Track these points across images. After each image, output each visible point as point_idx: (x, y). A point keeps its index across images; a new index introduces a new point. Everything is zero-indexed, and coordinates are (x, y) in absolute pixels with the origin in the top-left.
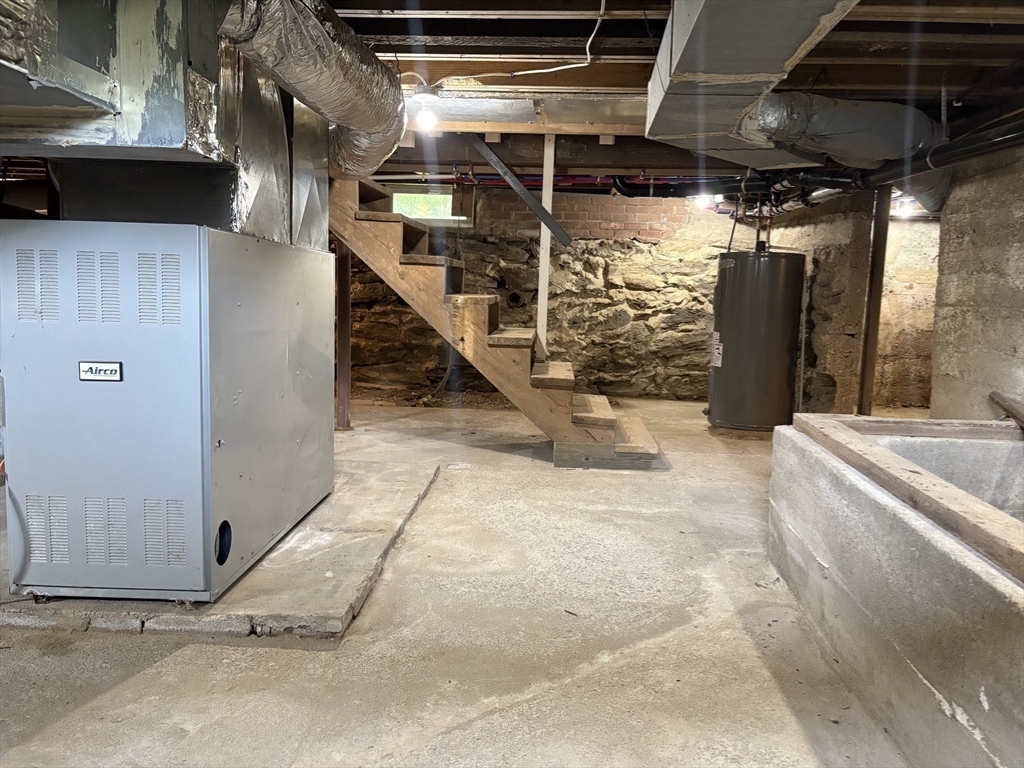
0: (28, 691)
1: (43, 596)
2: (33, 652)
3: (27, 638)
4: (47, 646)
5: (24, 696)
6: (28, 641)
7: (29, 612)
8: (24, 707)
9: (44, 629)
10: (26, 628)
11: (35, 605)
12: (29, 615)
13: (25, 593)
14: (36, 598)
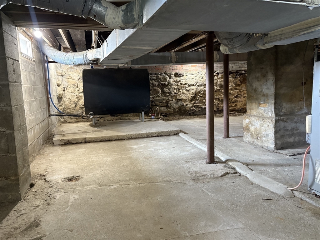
0: (302, 226)
1: (319, 196)
2: (309, 213)
3: (310, 208)
4: (315, 214)
5: (300, 228)
6: (310, 209)
7: (313, 199)
8: (298, 231)
9: (316, 207)
10: (310, 204)
11: (315, 197)
12: (312, 200)
13: (312, 192)
14: (316, 195)
